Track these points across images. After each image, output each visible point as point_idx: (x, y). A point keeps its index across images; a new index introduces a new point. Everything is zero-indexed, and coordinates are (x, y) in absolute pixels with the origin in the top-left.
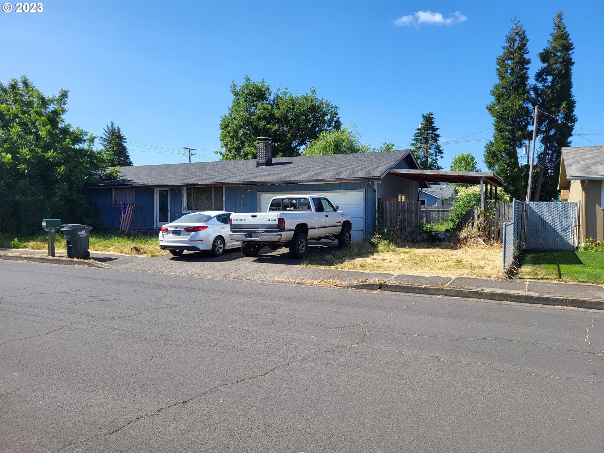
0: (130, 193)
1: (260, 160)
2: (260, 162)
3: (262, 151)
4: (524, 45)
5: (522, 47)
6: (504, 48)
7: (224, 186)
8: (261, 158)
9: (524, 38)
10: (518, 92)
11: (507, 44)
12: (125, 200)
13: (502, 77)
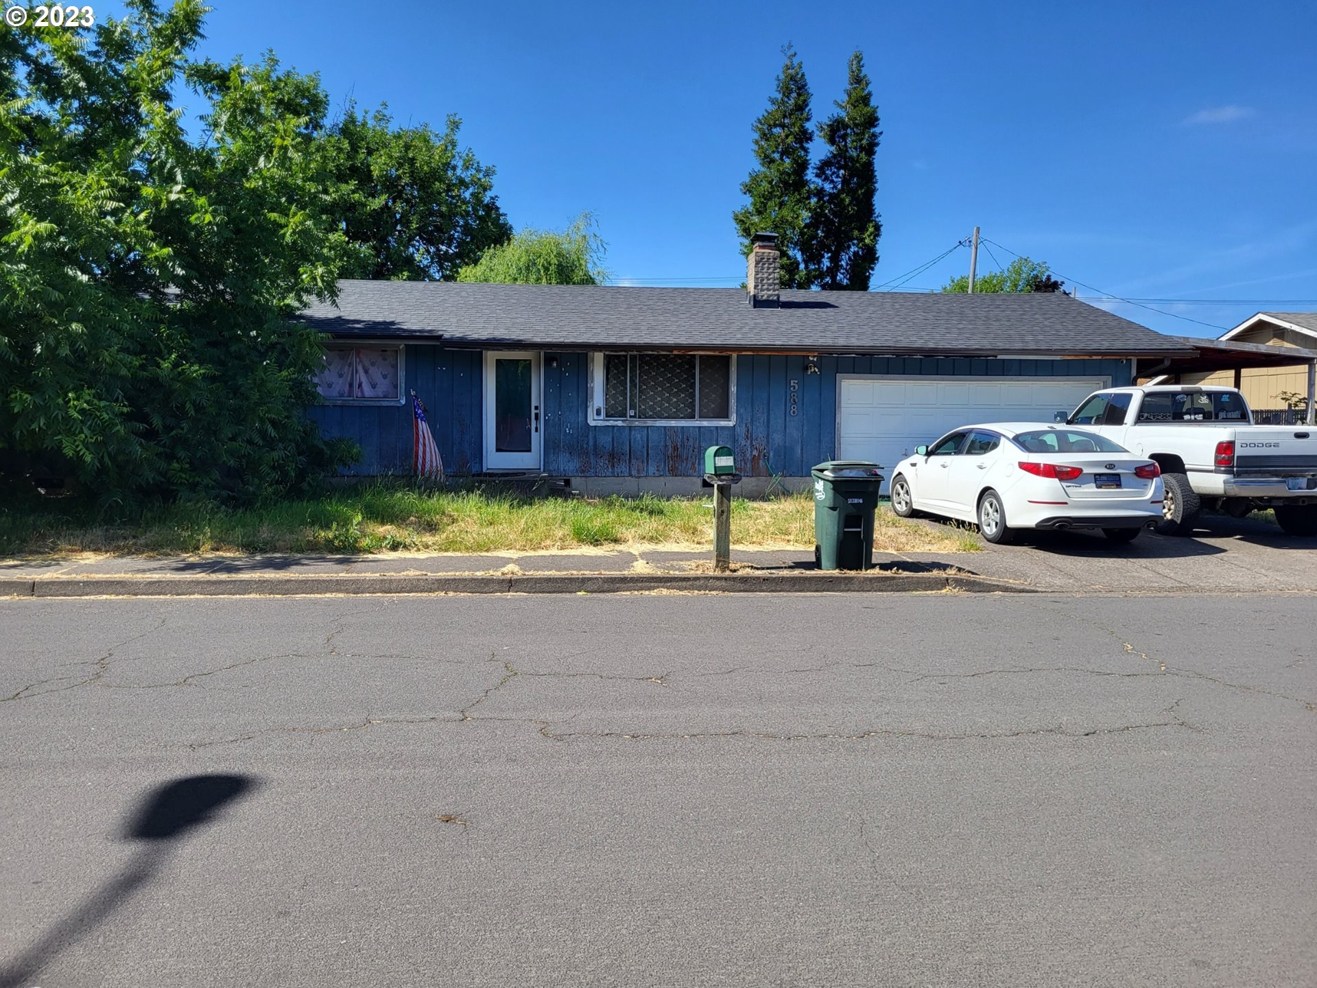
0: (373, 364)
1: (762, 290)
2: (764, 298)
3: (769, 268)
4: (805, 102)
5: (801, 107)
6: (773, 101)
7: (734, 355)
8: (765, 287)
9: (802, 88)
10: (800, 194)
11: (779, 96)
12: (351, 385)
13: (768, 160)
